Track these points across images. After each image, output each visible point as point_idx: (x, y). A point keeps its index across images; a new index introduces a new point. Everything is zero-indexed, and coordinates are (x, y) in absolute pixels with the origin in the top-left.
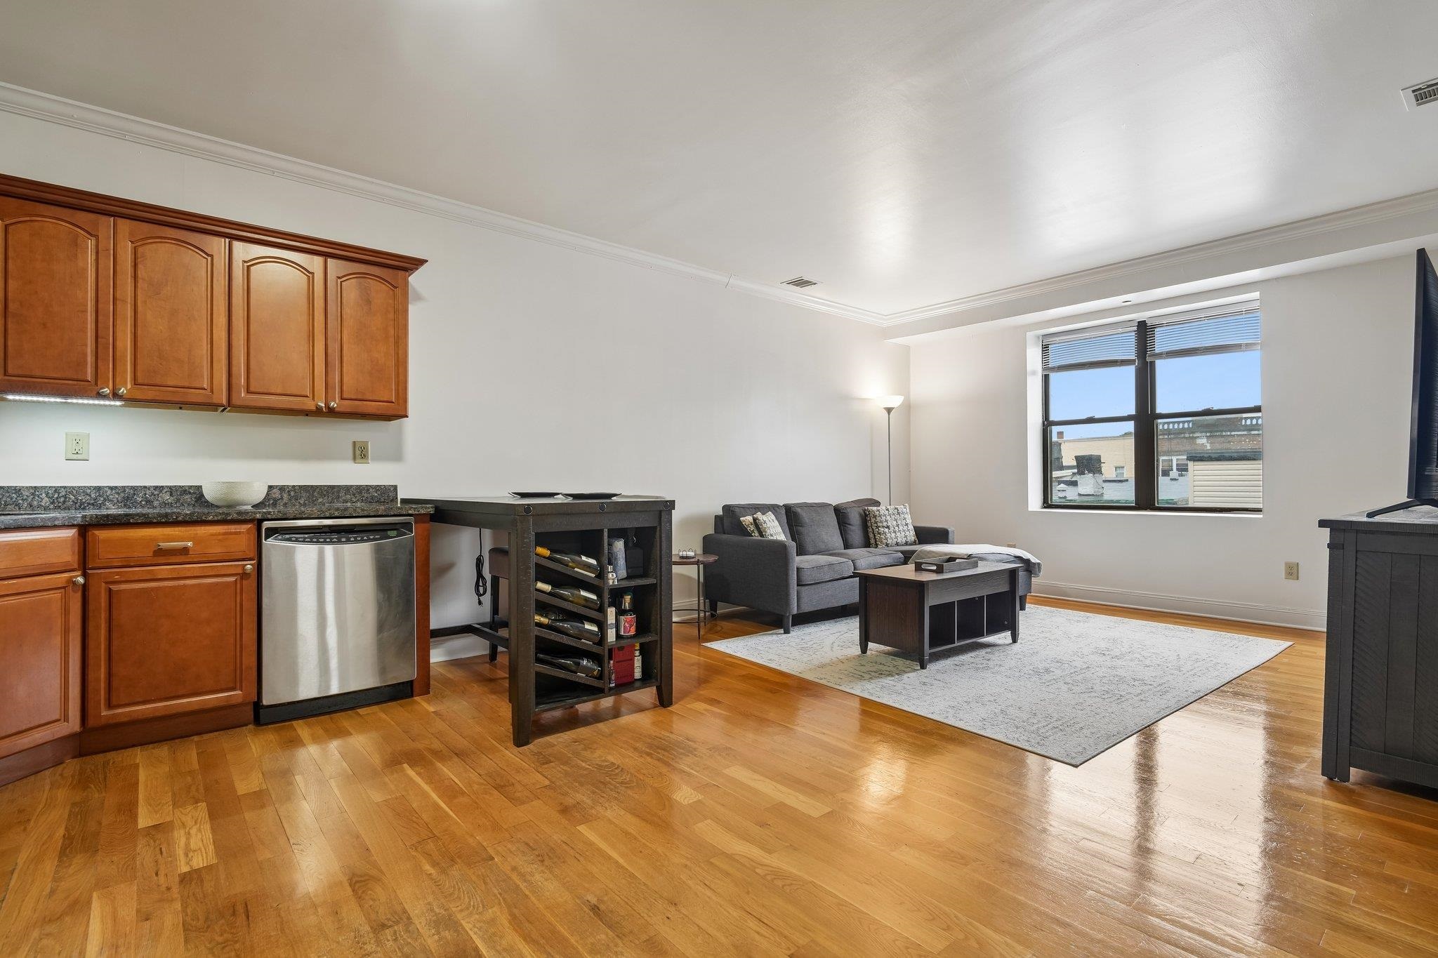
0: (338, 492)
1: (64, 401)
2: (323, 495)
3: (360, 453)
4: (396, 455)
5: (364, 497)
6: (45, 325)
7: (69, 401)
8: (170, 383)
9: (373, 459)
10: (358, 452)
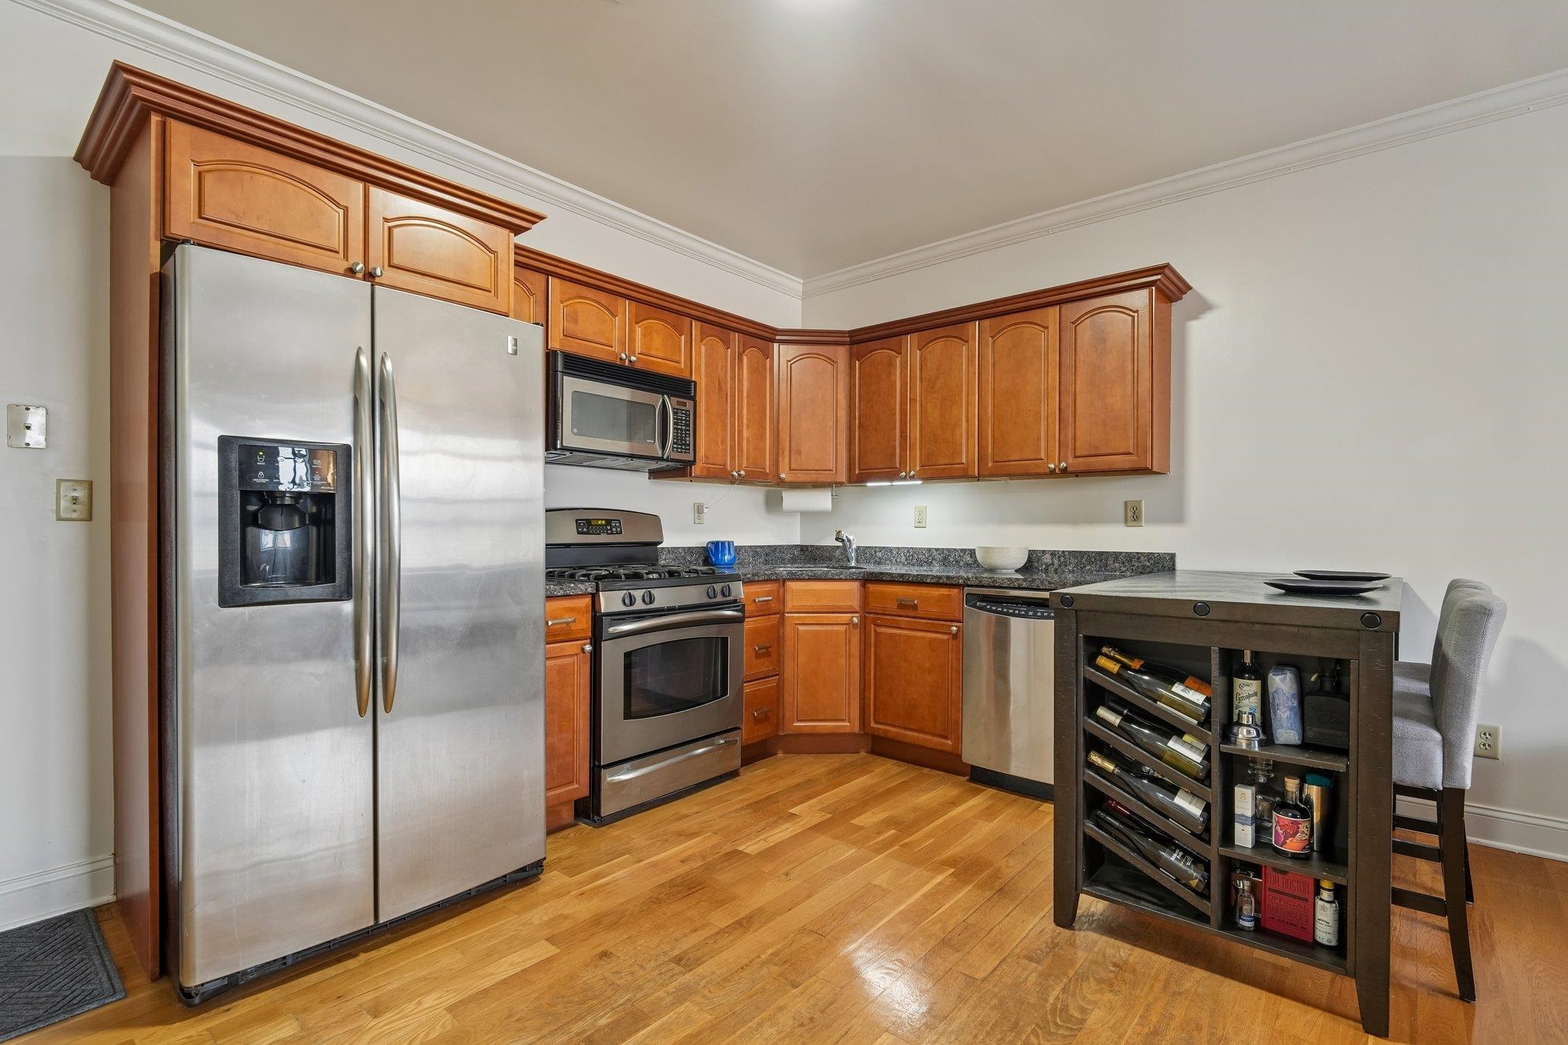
0: (1107, 559)
1: (890, 484)
2: (1090, 563)
3: (1133, 515)
4: (1176, 515)
5: (1133, 566)
6: (876, 430)
7: (894, 483)
8: (940, 463)
9: (1148, 521)
10: (1130, 514)
